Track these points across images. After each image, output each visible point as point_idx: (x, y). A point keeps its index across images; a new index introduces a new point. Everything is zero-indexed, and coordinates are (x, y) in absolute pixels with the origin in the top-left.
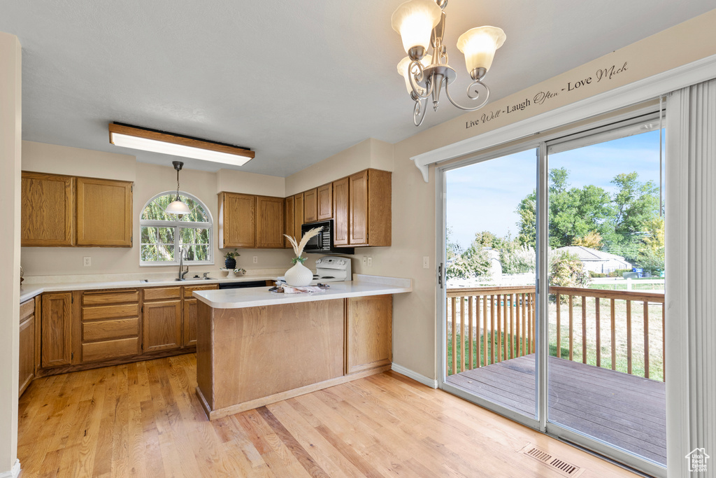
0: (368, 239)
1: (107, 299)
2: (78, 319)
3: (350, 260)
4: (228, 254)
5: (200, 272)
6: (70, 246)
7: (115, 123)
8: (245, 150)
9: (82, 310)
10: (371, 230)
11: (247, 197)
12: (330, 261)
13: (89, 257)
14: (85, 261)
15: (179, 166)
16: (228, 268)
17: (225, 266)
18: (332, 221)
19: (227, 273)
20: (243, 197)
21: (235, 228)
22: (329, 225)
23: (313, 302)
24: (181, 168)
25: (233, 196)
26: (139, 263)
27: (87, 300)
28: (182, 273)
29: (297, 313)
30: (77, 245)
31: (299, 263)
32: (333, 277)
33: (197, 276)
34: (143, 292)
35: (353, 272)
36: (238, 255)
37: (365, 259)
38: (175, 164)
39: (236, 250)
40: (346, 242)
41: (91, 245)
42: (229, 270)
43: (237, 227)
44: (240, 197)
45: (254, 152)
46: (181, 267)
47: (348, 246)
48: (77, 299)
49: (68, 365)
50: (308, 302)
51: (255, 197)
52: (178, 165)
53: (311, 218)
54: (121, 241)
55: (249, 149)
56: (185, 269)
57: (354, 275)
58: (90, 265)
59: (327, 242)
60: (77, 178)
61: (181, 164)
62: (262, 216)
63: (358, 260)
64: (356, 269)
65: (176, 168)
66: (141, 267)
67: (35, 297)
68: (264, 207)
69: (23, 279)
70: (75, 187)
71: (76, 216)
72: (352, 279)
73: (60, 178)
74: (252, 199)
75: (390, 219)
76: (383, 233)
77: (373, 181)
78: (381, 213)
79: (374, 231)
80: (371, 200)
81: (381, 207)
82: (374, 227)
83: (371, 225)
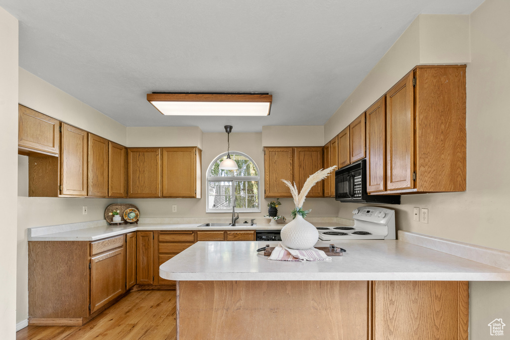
0: (415, 181)
1: (173, 238)
2: (156, 252)
3: (393, 212)
4: (271, 204)
5: (249, 218)
6: (159, 197)
8: (263, 96)
9: (159, 245)
10: (421, 165)
11: (285, 150)
12: (368, 212)
13: (175, 205)
14: (173, 208)
15: (228, 130)
16: (270, 215)
17: (268, 214)
18: (364, 162)
19: (270, 221)
20: (282, 149)
21: (275, 178)
22: (361, 167)
24: (230, 131)
25: (272, 150)
27: (162, 238)
28: (234, 218)
30: (163, 196)
33: (246, 222)
34: (197, 233)
35: (398, 228)
36: (280, 204)
37: (416, 211)
38: (226, 127)
39: (278, 199)
40: (382, 187)
41: (170, 197)
42: (271, 218)
43: (276, 178)
44: (279, 150)
45: (271, 96)
46: (233, 213)
47: (385, 193)
48: (156, 236)
51: (293, 148)
53: (344, 162)
54: (187, 193)
55: (267, 94)
56: (236, 215)
57: (400, 232)
58: (176, 211)
59: (358, 189)
60: (162, 148)
61: (231, 127)
62: (300, 166)
63: (405, 213)
64: (403, 224)
65: (227, 131)
66: (207, 213)
67: (126, 235)
68: (302, 158)
69: (138, 220)
70: (162, 155)
71: (162, 176)
72: (397, 238)
73: (154, 150)
74: (290, 151)
75: (464, 146)
76: (447, 170)
77: (426, 86)
78: (442, 137)
79: (427, 168)
80: (421, 117)
81: (443, 127)
82: (427, 160)
83: (420, 158)
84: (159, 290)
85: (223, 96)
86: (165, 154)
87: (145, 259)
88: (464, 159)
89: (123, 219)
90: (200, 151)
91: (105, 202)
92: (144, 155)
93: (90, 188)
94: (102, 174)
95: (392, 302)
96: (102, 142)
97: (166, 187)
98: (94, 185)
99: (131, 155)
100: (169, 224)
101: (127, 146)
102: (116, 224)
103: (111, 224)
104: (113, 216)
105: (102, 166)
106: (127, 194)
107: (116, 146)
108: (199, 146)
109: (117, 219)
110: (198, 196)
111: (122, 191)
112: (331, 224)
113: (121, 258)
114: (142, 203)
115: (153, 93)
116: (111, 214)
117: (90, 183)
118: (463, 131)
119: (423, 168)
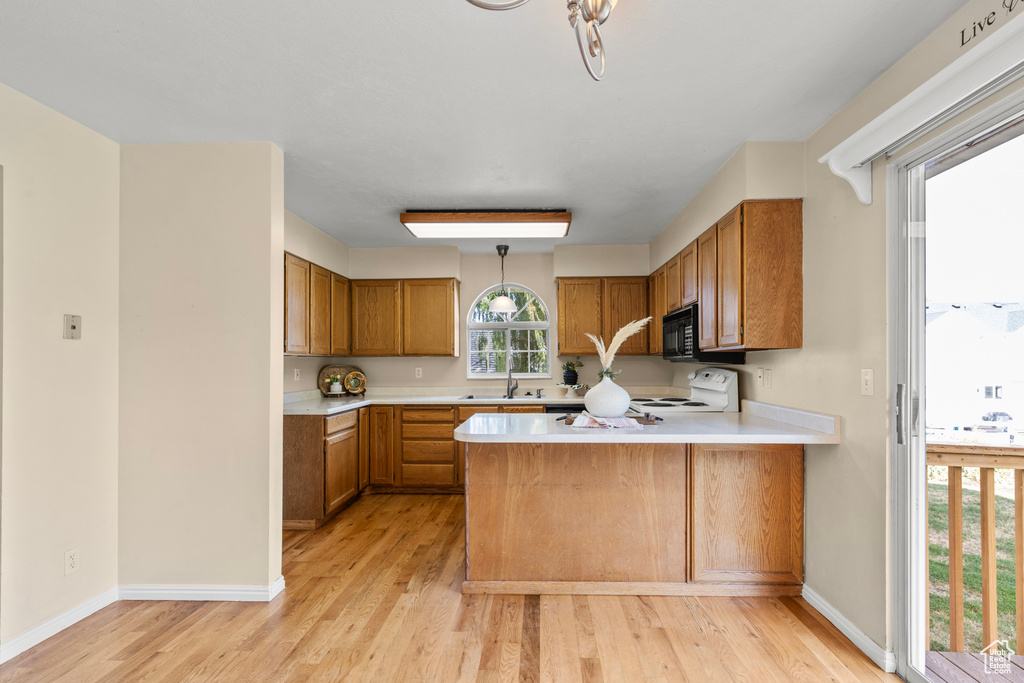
0: (742, 335)
1: (424, 416)
2: (398, 436)
3: (735, 374)
4: (568, 365)
5: (533, 388)
6: (398, 355)
8: (559, 214)
9: (402, 427)
10: (750, 318)
11: (590, 282)
12: (707, 375)
13: (419, 368)
14: (417, 372)
15: (503, 252)
16: (567, 383)
17: (563, 381)
18: (696, 306)
19: (565, 391)
20: (585, 281)
21: (573, 326)
22: (691, 315)
23: (623, 444)
24: (505, 253)
25: (569, 282)
26: (466, 374)
27: (407, 415)
28: (511, 387)
29: (594, 460)
30: (405, 354)
31: (607, 379)
32: (703, 404)
33: (529, 394)
34: (458, 409)
35: (742, 396)
36: (581, 365)
37: (759, 372)
38: (499, 248)
39: (578, 358)
40: (714, 343)
41: (416, 355)
42: (568, 386)
43: (576, 326)
44: (580, 282)
45: (570, 214)
46: (510, 380)
47: (717, 349)
48: (398, 413)
49: (389, 486)
50: (613, 445)
51: (601, 279)
52: (503, 250)
53: (674, 305)
54: (441, 349)
55: (564, 211)
56: (514, 383)
57: (743, 401)
58: (420, 376)
59: (689, 343)
60: (403, 281)
61: (506, 248)
62: (612, 307)
63: (750, 375)
65: (500, 254)
66: (469, 380)
67: (358, 410)
68: (615, 294)
69: (365, 390)
70: (402, 290)
71: (403, 323)
72: (740, 410)
73: (391, 282)
74: (597, 283)
75: (799, 294)
76: (780, 323)
77: (755, 224)
78: (774, 284)
79: (756, 320)
80: (750, 260)
81: (775, 272)
82: (756, 311)
83: (748, 309)
84: (402, 493)
85: (504, 215)
86: (408, 289)
87: (382, 447)
88: (800, 309)
89: (344, 389)
90: (459, 283)
91: (316, 364)
92: (375, 291)
93: (313, 343)
94: (325, 322)
95: (714, 477)
96: (325, 274)
97: (408, 338)
98: (317, 338)
99: (356, 291)
100: (411, 396)
101: (351, 276)
102: (335, 396)
103: (327, 396)
104: (331, 383)
105: (325, 309)
106: (351, 351)
107: (340, 279)
108: (458, 277)
109: (337, 388)
110: (456, 354)
111: (345, 347)
112: (657, 396)
113: (353, 442)
114: (372, 366)
115: (409, 211)
116: (328, 380)
117: (313, 336)
118: (798, 275)
119: (751, 321)
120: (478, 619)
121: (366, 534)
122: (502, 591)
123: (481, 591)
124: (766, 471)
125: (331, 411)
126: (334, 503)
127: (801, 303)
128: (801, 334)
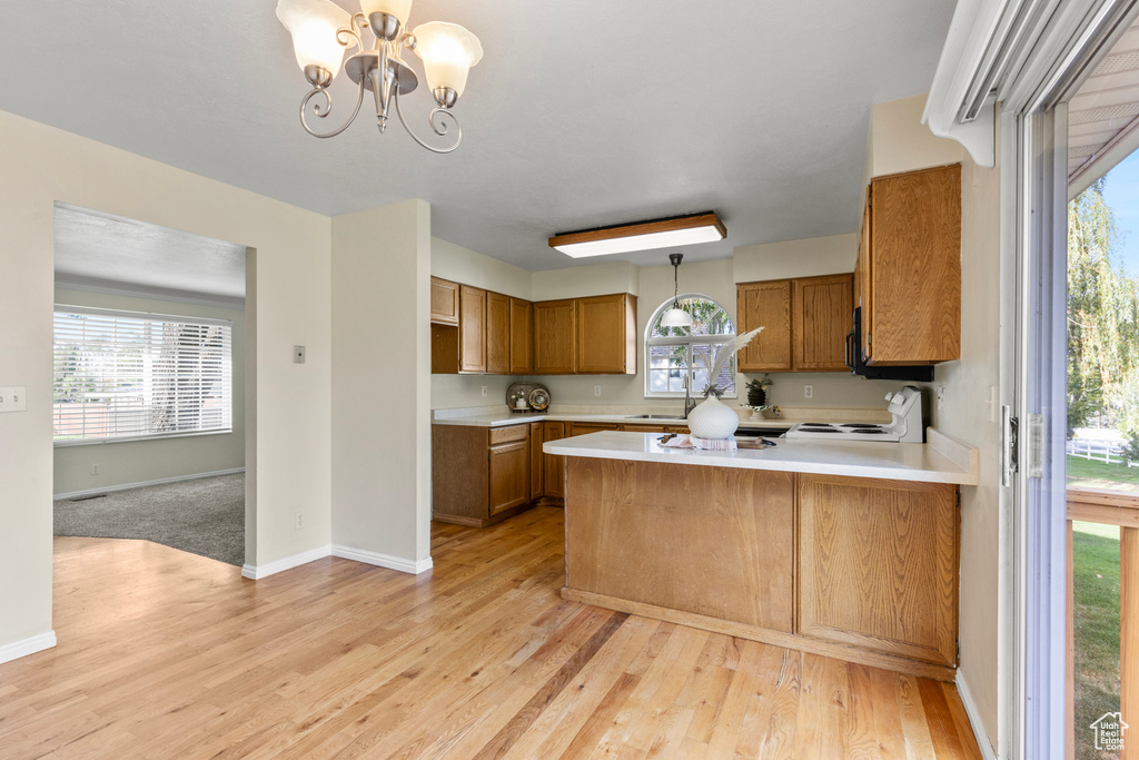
3: (918, 393)
4: (755, 382)
6: (574, 373)
7: (557, 235)
10: (881, 323)
11: (776, 286)
13: (598, 385)
14: (595, 390)
15: (676, 261)
16: (752, 404)
17: (747, 401)
19: (751, 413)
20: (770, 286)
23: (718, 468)
24: (679, 262)
25: (752, 288)
27: (575, 432)
28: (689, 408)
29: (687, 483)
30: (580, 373)
35: (926, 424)
36: (770, 383)
38: (672, 257)
39: (767, 374)
41: (590, 373)
42: (753, 408)
44: (766, 287)
48: (568, 430)
50: (708, 468)
51: (791, 281)
52: (676, 258)
54: (614, 367)
55: (711, 212)
56: (692, 402)
57: (928, 429)
58: (599, 395)
60: (578, 300)
61: (680, 257)
62: (805, 313)
63: (936, 396)
65: (673, 263)
66: (646, 398)
67: (529, 424)
68: (809, 298)
69: (548, 407)
70: (577, 309)
71: (578, 342)
72: (925, 440)
73: (566, 303)
74: (786, 286)
75: (956, 290)
76: (925, 328)
77: (888, 205)
78: (916, 279)
79: (889, 326)
80: (880, 252)
81: (917, 263)
82: (889, 315)
83: (878, 312)
85: (645, 226)
86: (582, 307)
87: (554, 461)
88: (957, 309)
89: (528, 404)
90: (634, 299)
91: (506, 380)
92: (554, 311)
93: (490, 362)
94: (503, 343)
95: (827, 516)
96: (503, 300)
97: (583, 357)
98: (493, 359)
99: (538, 312)
100: (590, 414)
101: (534, 299)
102: (520, 411)
103: (516, 412)
104: (517, 399)
105: (503, 331)
106: (534, 369)
107: (519, 303)
108: (631, 291)
109: (522, 404)
110: (630, 370)
111: (527, 366)
112: (836, 421)
113: (523, 455)
114: (558, 384)
116: (514, 397)
117: (490, 356)
118: (954, 265)
119: (882, 328)
120: (558, 622)
121: (518, 538)
122: (596, 603)
123: (578, 599)
124: (900, 515)
125: (494, 424)
126: (499, 508)
127: (958, 300)
128: (958, 342)
